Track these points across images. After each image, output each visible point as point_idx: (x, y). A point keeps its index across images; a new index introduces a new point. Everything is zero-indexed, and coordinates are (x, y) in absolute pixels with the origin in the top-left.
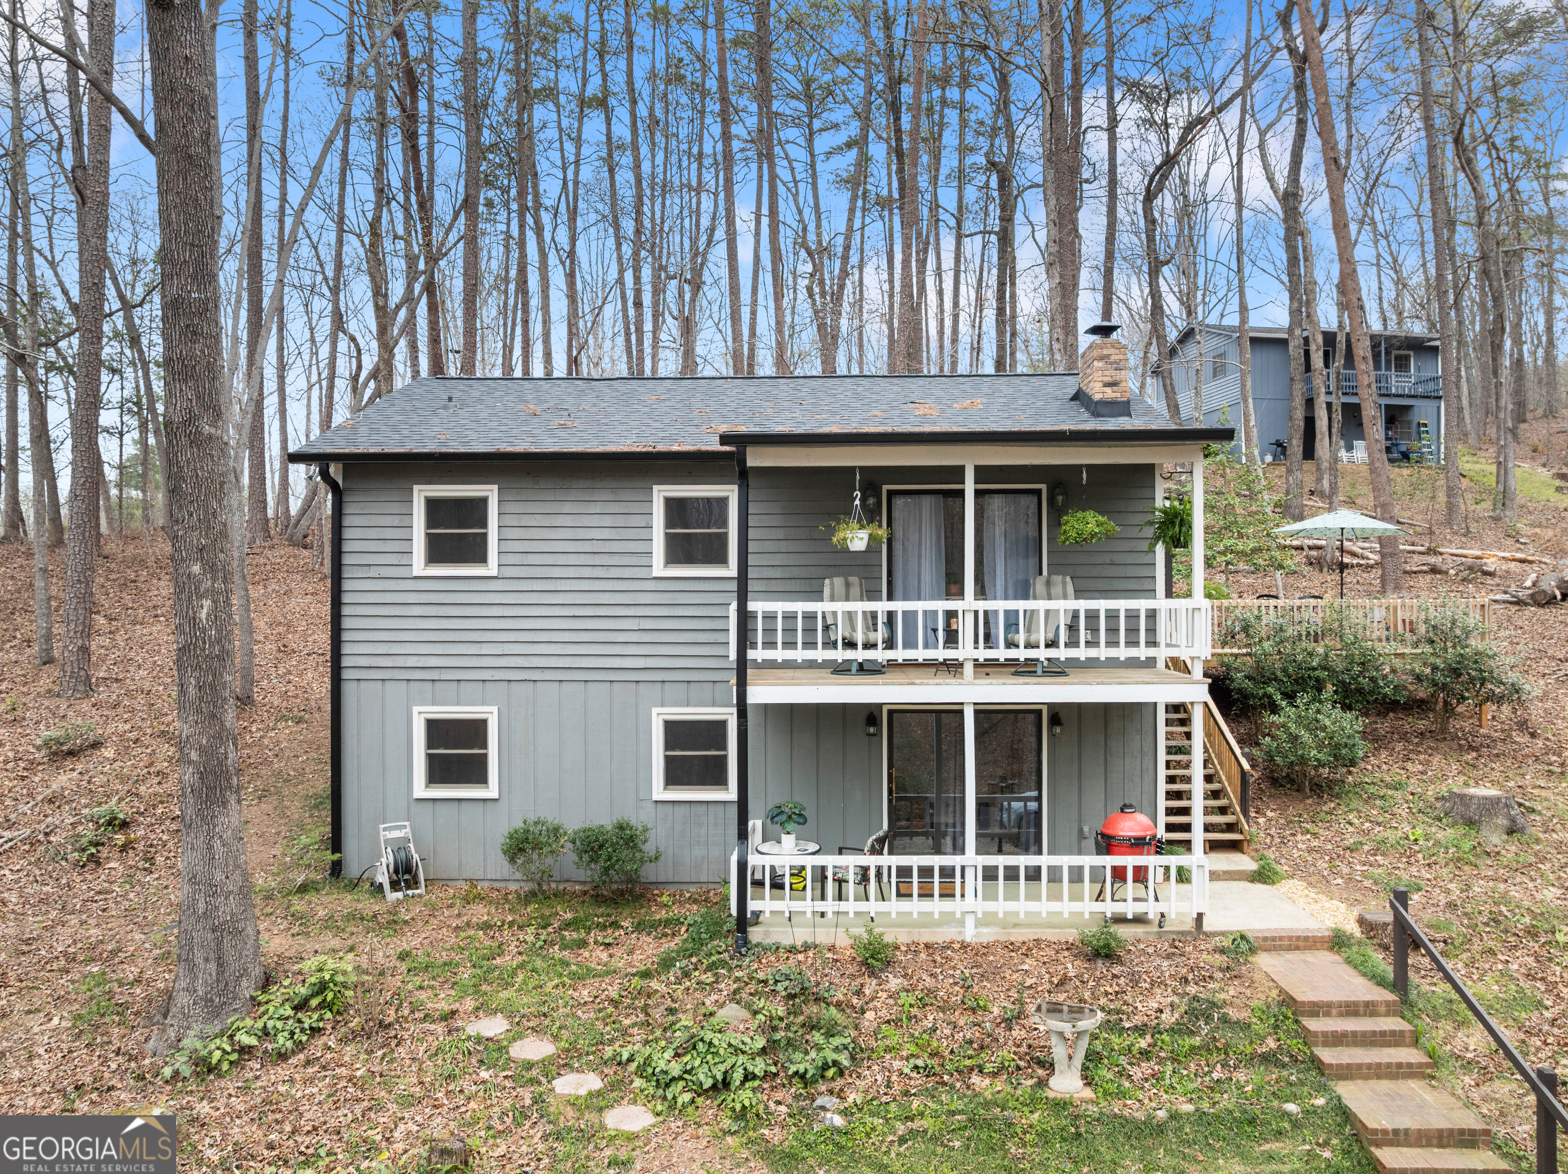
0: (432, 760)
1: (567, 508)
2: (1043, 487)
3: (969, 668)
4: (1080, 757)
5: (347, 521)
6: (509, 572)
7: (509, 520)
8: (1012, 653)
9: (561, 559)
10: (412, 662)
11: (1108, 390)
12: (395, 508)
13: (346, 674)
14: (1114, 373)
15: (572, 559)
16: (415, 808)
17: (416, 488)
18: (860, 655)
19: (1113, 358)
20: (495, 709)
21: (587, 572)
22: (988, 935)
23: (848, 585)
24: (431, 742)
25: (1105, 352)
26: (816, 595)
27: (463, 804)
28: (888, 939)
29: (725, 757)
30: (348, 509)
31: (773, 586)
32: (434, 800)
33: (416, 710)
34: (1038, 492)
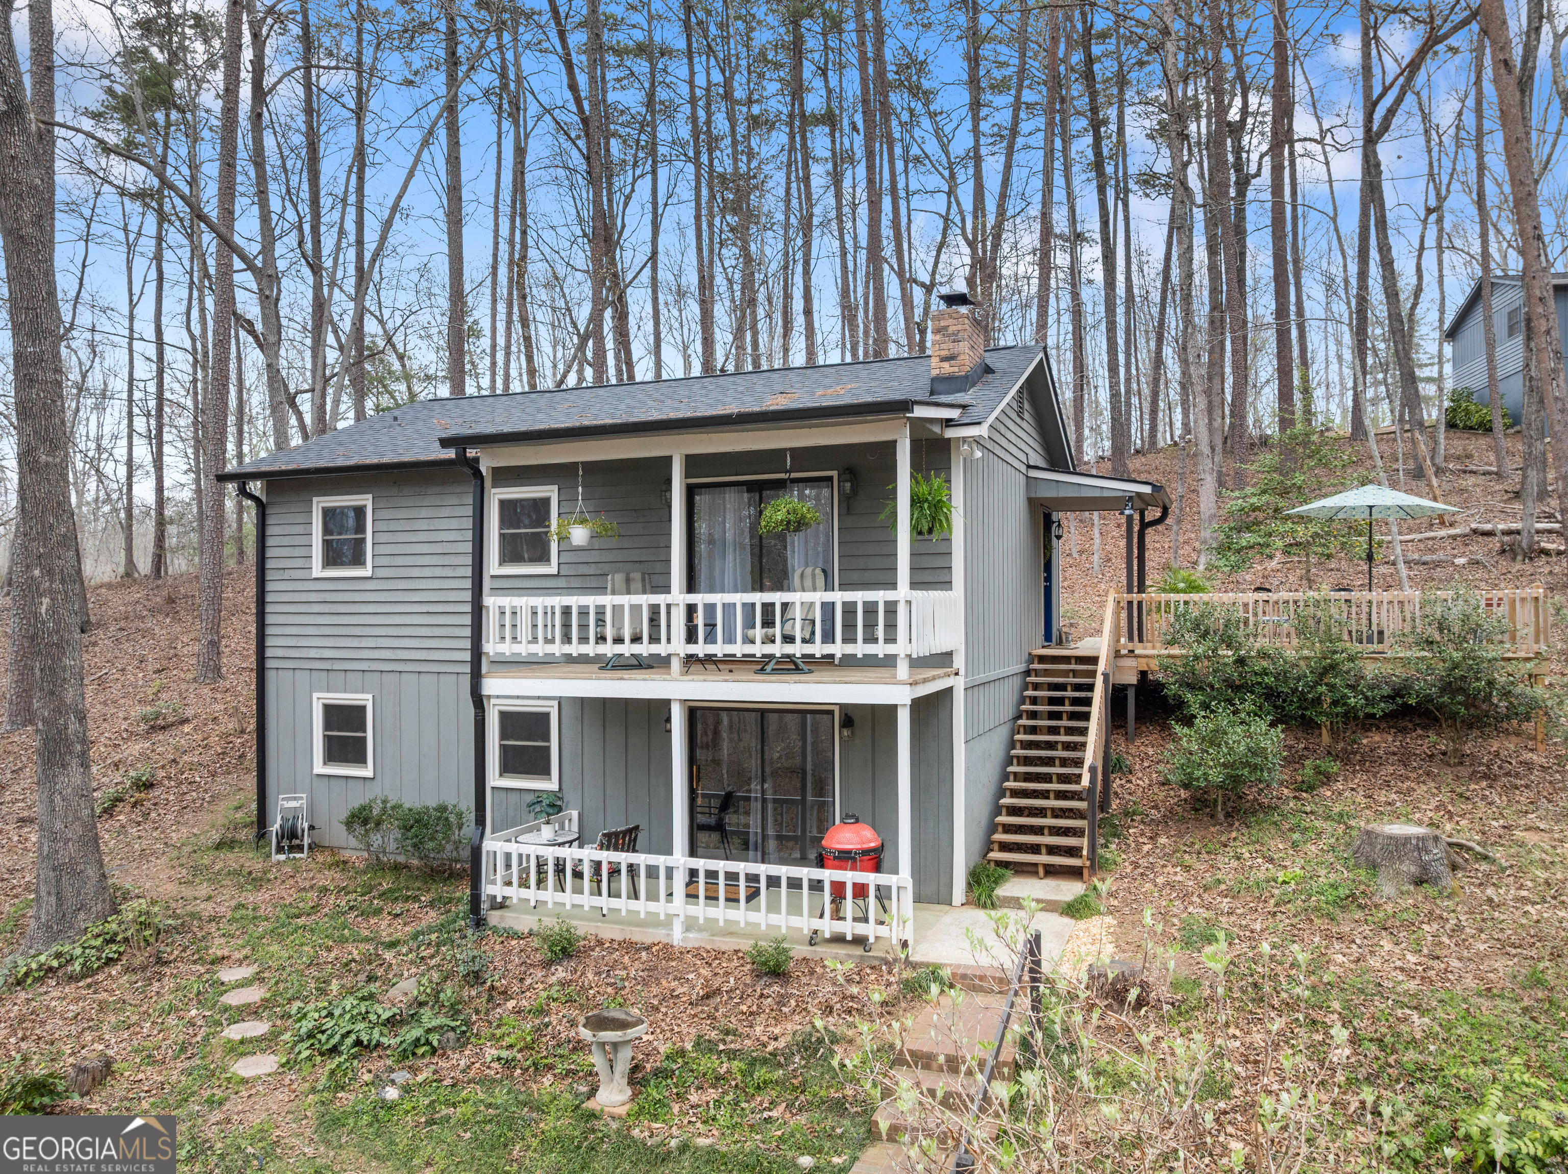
0: (328, 740)
1: (424, 513)
2: (834, 474)
3: (676, 664)
4: (873, 763)
5: (270, 531)
6: (381, 573)
7: (381, 526)
8: (749, 649)
9: (420, 561)
10: (312, 653)
11: (946, 365)
12: (300, 518)
13: (270, 664)
14: (951, 345)
15: (427, 560)
16: (316, 782)
17: (315, 499)
18: (627, 649)
19: (952, 329)
20: (370, 697)
21: (438, 572)
22: (695, 939)
23: (628, 580)
24: (328, 724)
25: (943, 323)
26: (601, 590)
27: (350, 781)
28: (580, 932)
29: (547, 749)
30: (270, 520)
31: (575, 583)
32: (329, 776)
33: (315, 695)
34: (830, 479)
